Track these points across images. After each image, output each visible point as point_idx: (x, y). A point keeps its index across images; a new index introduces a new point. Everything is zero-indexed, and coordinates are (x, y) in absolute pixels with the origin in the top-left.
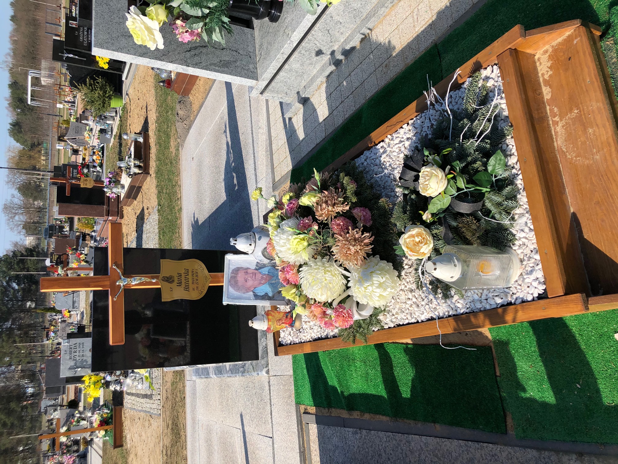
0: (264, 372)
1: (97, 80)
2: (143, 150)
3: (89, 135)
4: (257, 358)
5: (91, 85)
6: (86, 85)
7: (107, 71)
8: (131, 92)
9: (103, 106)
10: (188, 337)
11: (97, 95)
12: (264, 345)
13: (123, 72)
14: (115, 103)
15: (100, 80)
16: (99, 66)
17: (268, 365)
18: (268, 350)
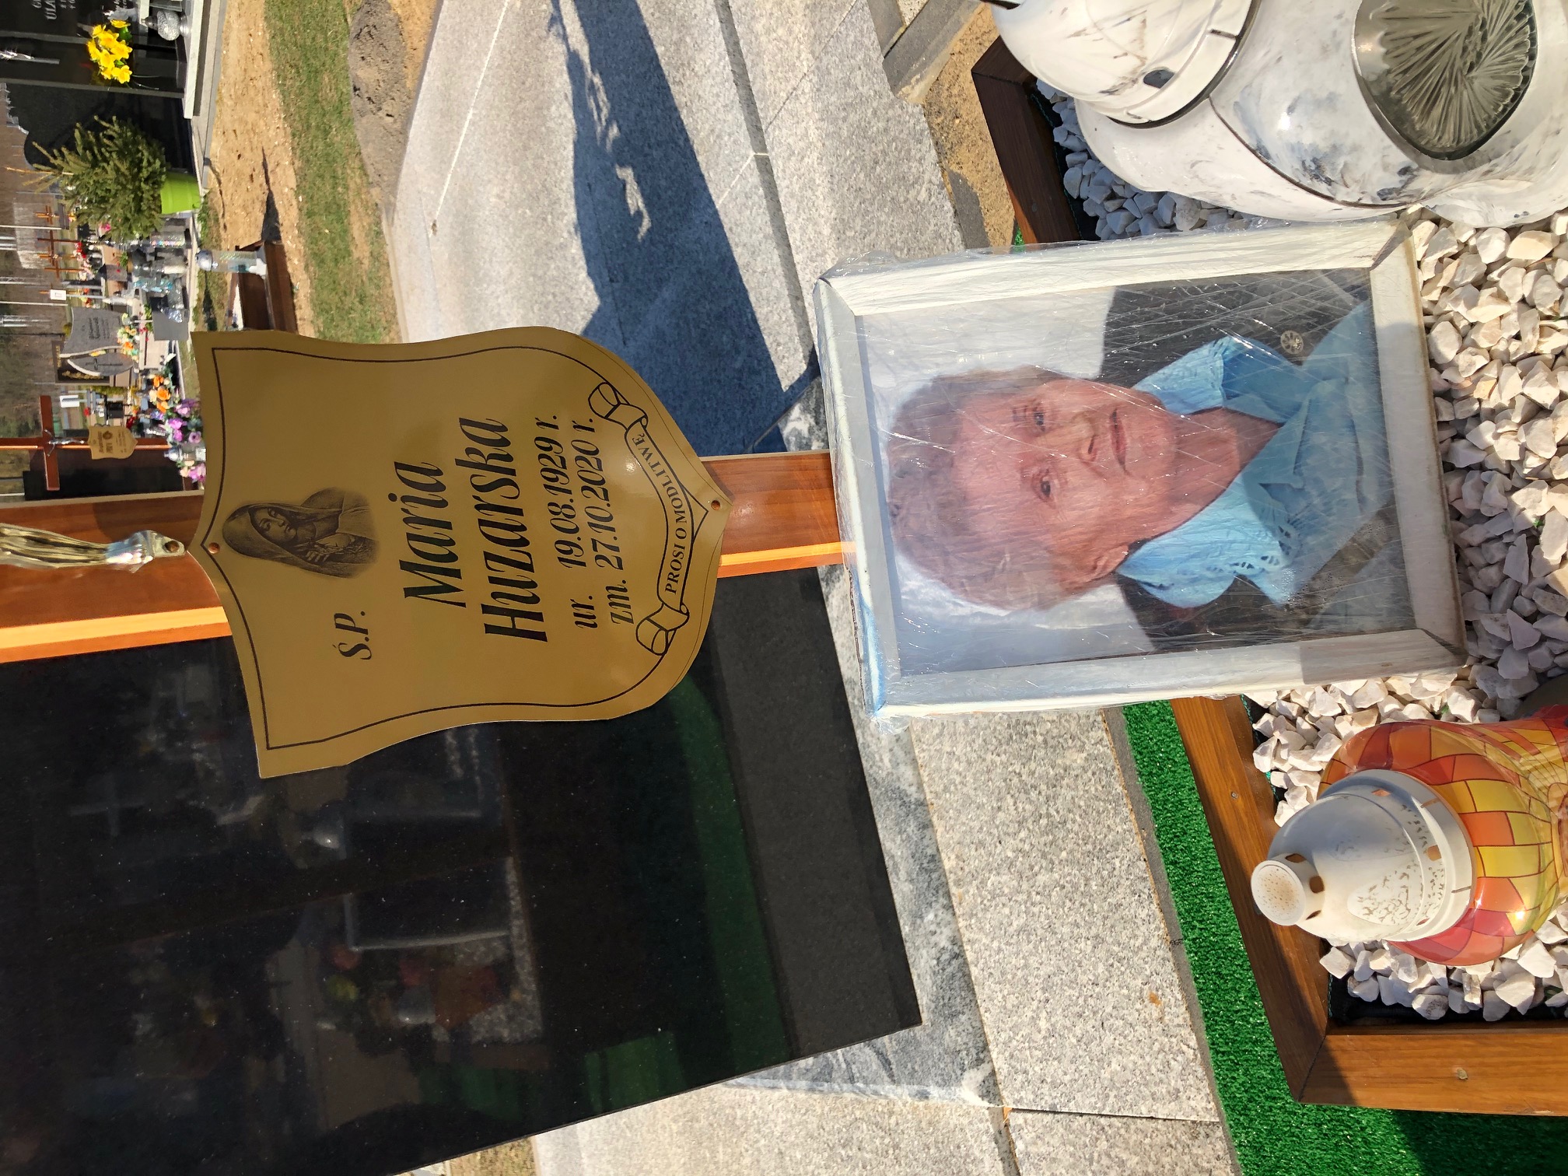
0: (968, 1092)
1: (106, 128)
2: (269, 300)
3: (131, 337)
4: (908, 1015)
5: (88, 146)
6: (72, 148)
7: (130, 91)
8: (216, 149)
9: (139, 210)
10: (518, 926)
11: (111, 175)
12: (944, 942)
13: (182, 91)
14: (176, 201)
15: (116, 128)
16: (102, 77)
17: (985, 1047)
18: (974, 971)
